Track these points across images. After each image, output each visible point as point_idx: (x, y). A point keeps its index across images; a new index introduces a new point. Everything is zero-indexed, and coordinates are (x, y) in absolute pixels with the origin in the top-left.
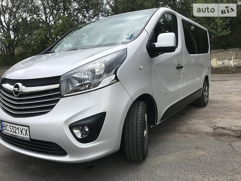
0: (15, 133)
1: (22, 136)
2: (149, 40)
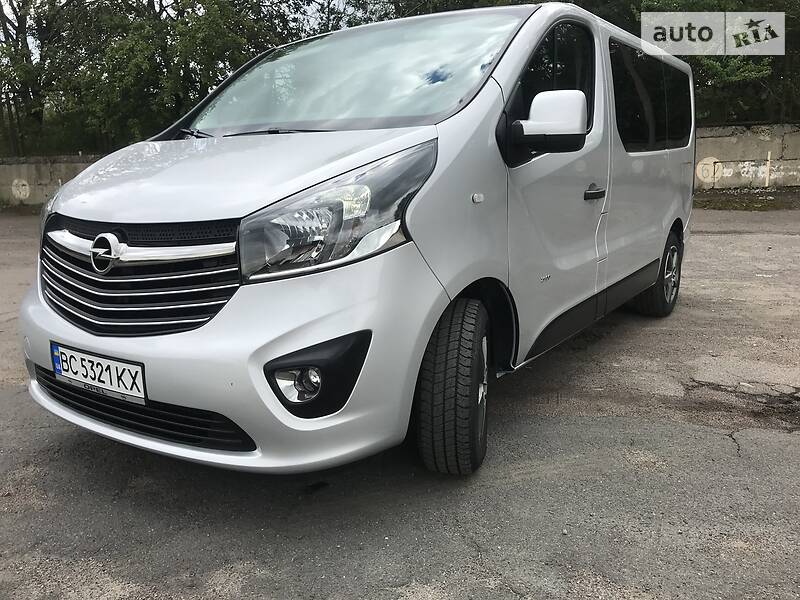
0: (99, 381)
1: (122, 390)
2: (504, 112)
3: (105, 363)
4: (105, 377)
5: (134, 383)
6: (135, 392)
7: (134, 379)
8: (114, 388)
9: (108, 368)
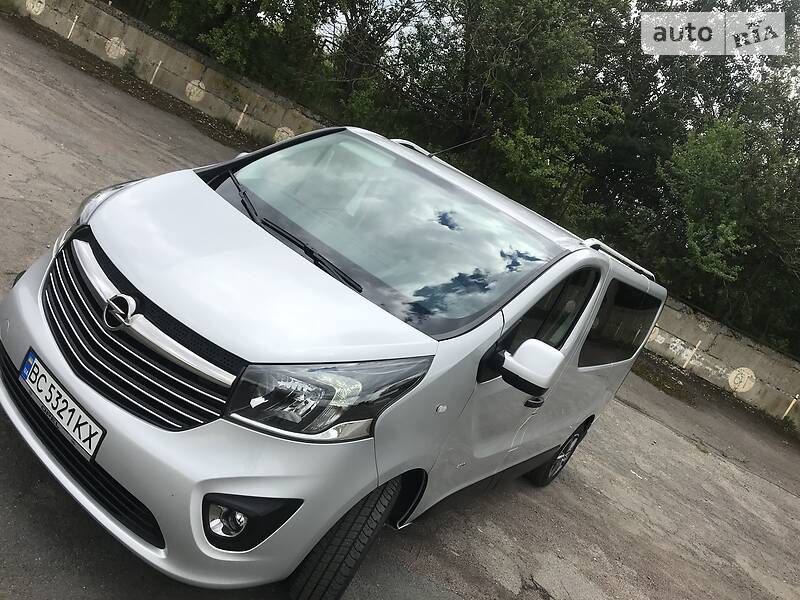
0: (58, 413)
1: (75, 436)
2: (496, 342)
3: (72, 405)
4: (66, 415)
5: (89, 439)
6: (85, 446)
7: (91, 436)
8: (70, 429)
9: (73, 411)
